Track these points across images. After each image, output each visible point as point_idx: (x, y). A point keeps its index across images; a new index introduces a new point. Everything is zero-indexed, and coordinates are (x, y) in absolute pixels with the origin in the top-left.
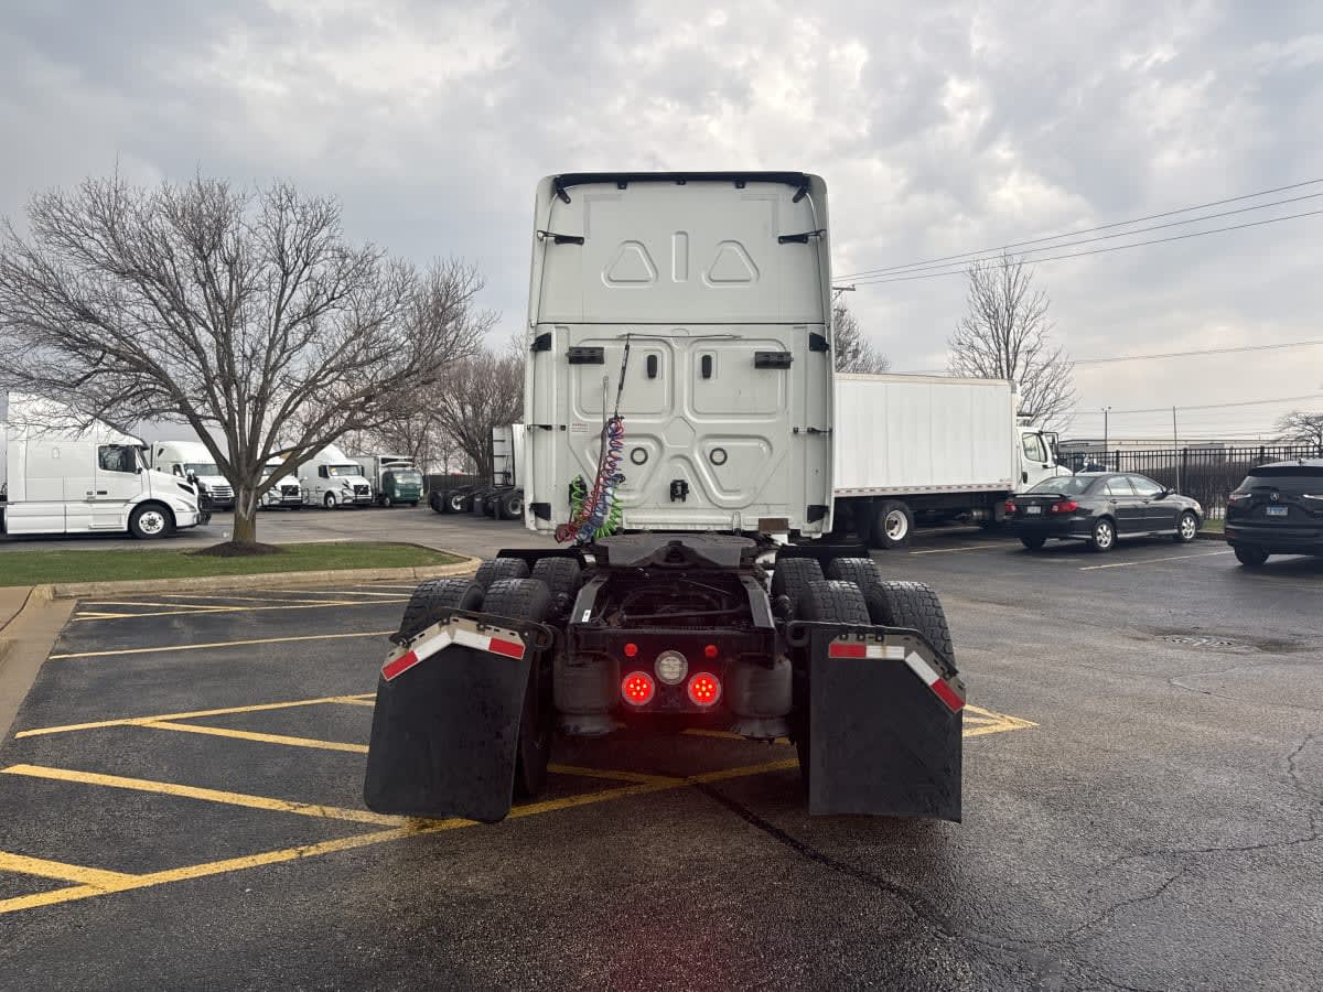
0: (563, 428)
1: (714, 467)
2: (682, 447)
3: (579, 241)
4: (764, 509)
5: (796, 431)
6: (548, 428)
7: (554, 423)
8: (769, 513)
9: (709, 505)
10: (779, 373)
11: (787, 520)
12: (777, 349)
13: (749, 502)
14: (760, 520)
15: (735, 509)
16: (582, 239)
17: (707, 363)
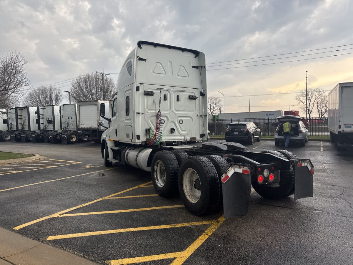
0: (143, 113)
1: (180, 124)
2: (173, 119)
3: (145, 60)
4: (191, 135)
5: (197, 115)
6: (139, 113)
7: (140, 112)
8: (192, 136)
9: (179, 135)
10: (194, 101)
11: (196, 138)
12: (193, 95)
13: (188, 133)
14: (190, 138)
15: (185, 135)
16: (146, 60)
17: (178, 97)
